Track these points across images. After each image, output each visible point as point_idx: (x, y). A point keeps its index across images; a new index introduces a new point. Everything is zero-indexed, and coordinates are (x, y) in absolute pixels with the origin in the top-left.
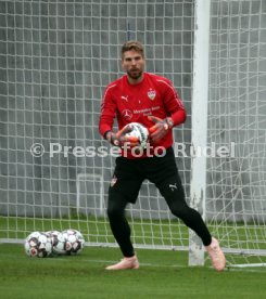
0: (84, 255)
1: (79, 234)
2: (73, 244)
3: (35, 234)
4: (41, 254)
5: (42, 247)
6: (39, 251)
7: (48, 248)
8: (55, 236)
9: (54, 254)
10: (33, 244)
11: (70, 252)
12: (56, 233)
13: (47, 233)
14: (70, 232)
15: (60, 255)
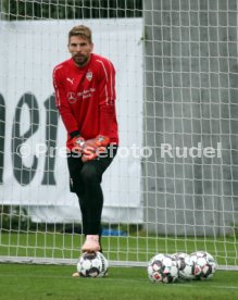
0: (216, 280)
1: (209, 256)
2: (202, 268)
3: (159, 257)
4: (166, 279)
5: (166, 271)
6: (164, 275)
7: (174, 272)
8: (182, 259)
9: (181, 279)
10: (157, 268)
11: (199, 277)
12: (182, 255)
13: (172, 256)
14: (199, 254)
15: (188, 280)
